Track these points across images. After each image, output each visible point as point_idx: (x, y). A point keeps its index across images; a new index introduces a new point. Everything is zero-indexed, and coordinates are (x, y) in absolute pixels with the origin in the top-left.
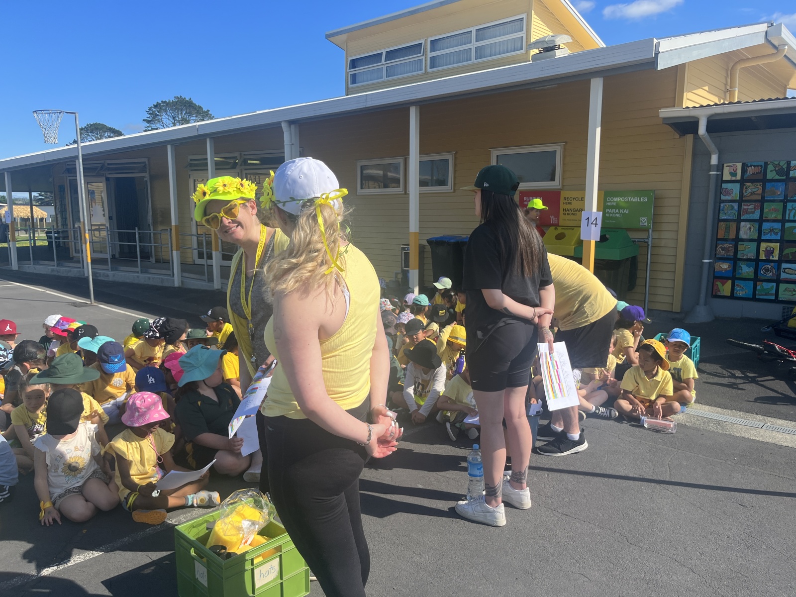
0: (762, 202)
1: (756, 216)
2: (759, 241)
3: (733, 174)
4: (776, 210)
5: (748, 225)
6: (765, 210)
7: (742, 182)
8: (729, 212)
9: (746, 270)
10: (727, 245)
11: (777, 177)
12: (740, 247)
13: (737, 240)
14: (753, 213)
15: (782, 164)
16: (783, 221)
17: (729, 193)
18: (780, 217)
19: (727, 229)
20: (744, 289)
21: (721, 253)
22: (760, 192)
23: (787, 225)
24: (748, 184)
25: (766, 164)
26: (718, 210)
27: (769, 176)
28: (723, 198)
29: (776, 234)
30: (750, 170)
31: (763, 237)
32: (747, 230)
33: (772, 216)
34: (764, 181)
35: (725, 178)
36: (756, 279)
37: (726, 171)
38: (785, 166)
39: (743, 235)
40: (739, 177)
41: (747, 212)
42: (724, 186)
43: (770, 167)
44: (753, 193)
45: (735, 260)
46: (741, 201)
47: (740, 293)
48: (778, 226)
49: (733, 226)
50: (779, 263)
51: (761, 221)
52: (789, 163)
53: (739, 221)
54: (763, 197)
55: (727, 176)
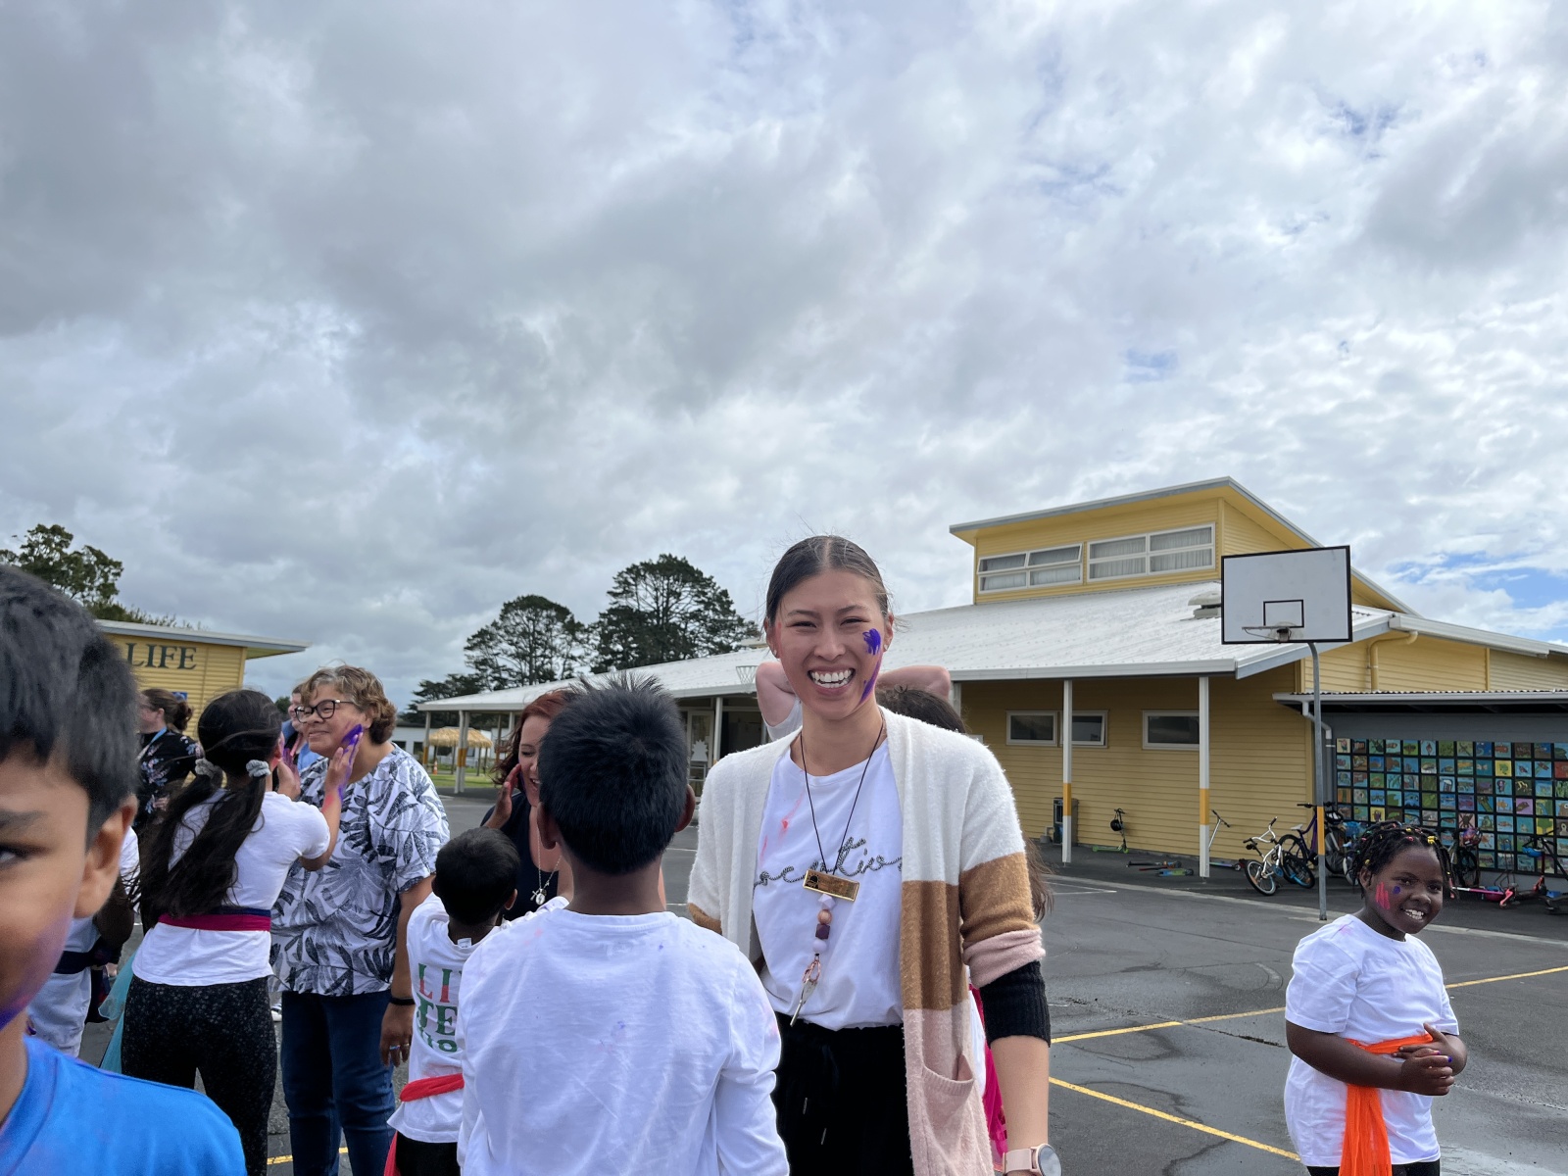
0: (1368, 772)
1: (1365, 784)
2: (1369, 806)
3: (1345, 748)
4: (1379, 780)
5: (1360, 791)
6: (1371, 780)
7: (1352, 754)
8: (1344, 780)
10: (1345, 808)
11: (1377, 753)
12: (1356, 811)
13: (1353, 804)
14: (1362, 781)
15: (1379, 741)
16: (1385, 789)
17: (1343, 763)
18: (1382, 786)
19: (1344, 795)
22: (1366, 764)
23: (1389, 793)
24: (1356, 757)
25: (1368, 741)
26: (1335, 779)
27: (1371, 752)
28: (1339, 767)
29: (1381, 800)
30: (1357, 746)
31: (1372, 803)
32: (1359, 796)
33: (1377, 785)
34: (1368, 755)
35: (1338, 751)
37: (1339, 745)
38: (1382, 744)
39: (1356, 800)
40: (1349, 751)
41: (1358, 781)
42: (1339, 757)
43: (1371, 744)
44: (1361, 765)
46: (1352, 771)
48: (1382, 793)
49: (1349, 792)
51: (1369, 788)
52: (1385, 742)
53: (1352, 788)
54: (1368, 769)
55: (1340, 750)
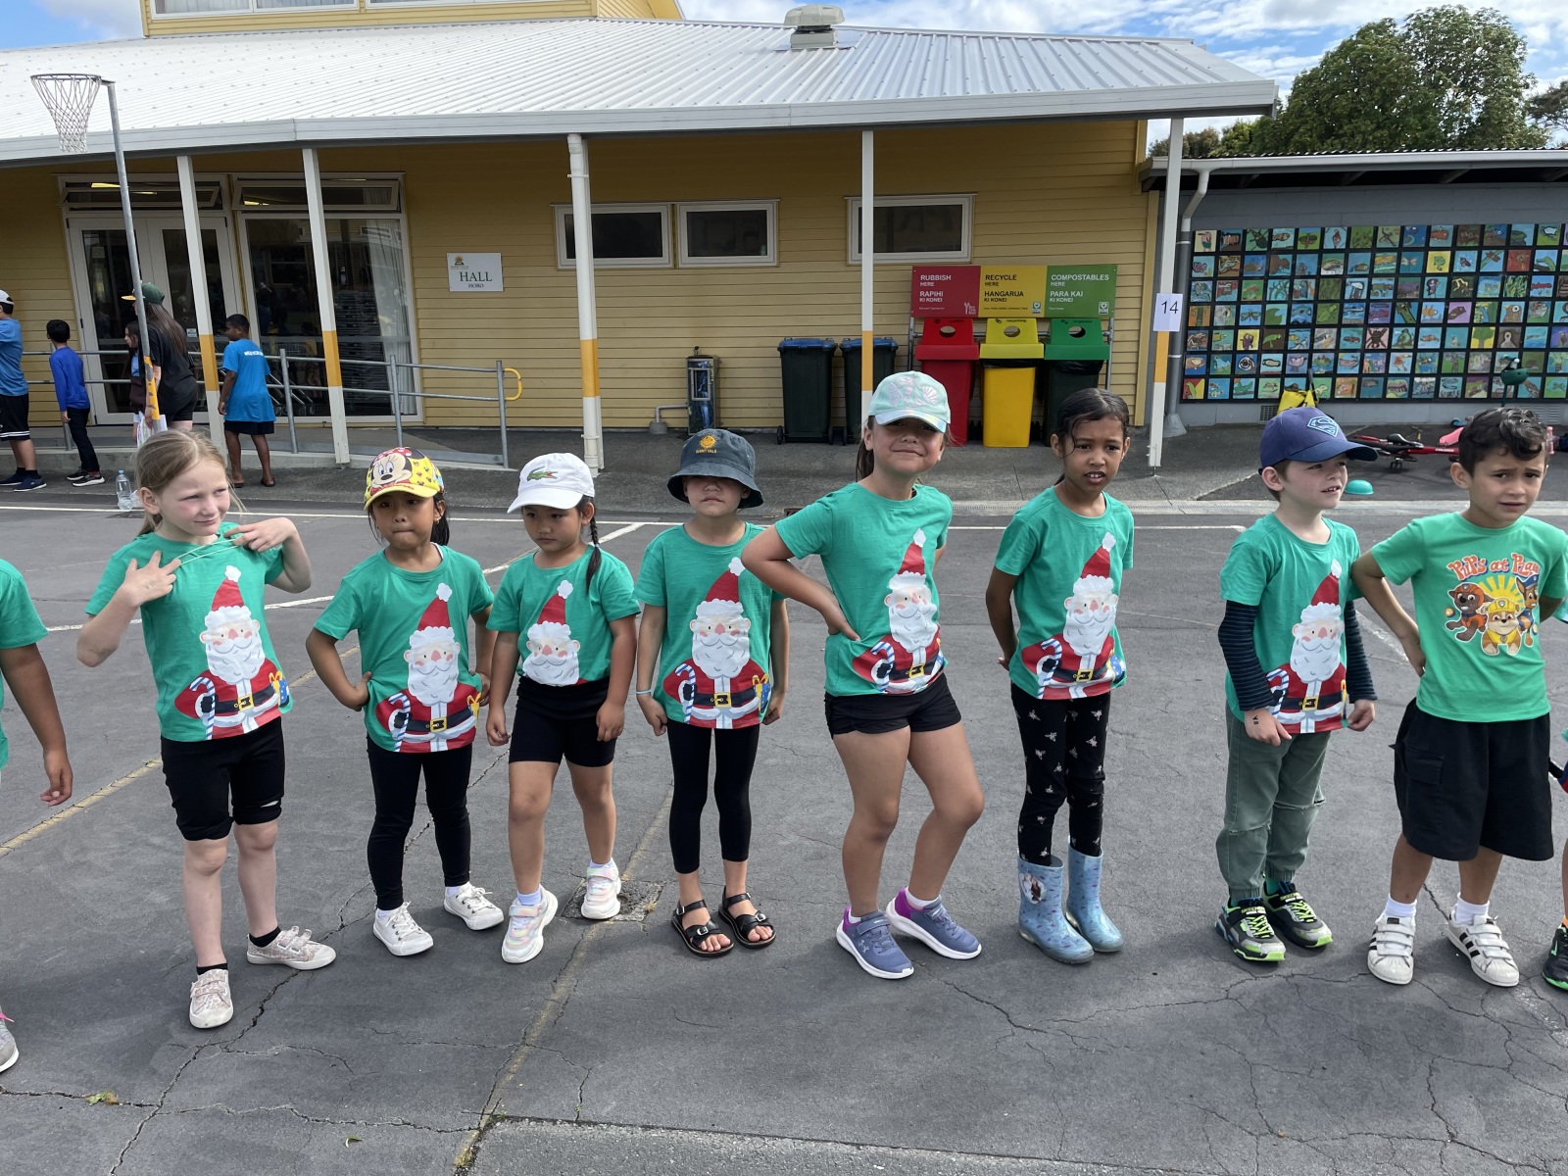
0: (1240, 279)
1: (1234, 297)
2: (1236, 328)
3: (1207, 245)
4: (1256, 290)
5: (1224, 308)
6: (1244, 290)
7: (1217, 254)
8: (1202, 293)
9: (1222, 365)
10: (1199, 335)
11: (1258, 249)
12: (1215, 337)
13: (1211, 328)
14: (1230, 293)
15: (1263, 232)
16: (1264, 302)
17: (1202, 268)
18: (1260, 298)
19: (1200, 316)
20: (1219, 390)
21: (1192, 345)
22: (1238, 267)
23: (1269, 307)
24: (1224, 257)
25: (1245, 233)
26: (1188, 293)
27: (1248, 248)
28: (1194, 275)
29: (1256, 318)
30: (1227, 240)
31: (1241, 323)
32: (1223, 316)
33: (1251, 298)
34: (1243, 253)
35: (1198, 250)
36: (1233, 376)
37: (1198, 240)
38: (1266, 235)
39: (1218, 322)
40: (1213, 249)
41: (1223, 292)
42: (1196, 259)
43: (1250, 236)
44: (1230, 269)
45: (1209, 354)
46: (1215, 279)
47: (1214, 394)
48: (1258, 308)
49: (1207, 309)
50: (1259, 353)
51: (1239, 303)
52: (1271, 232)
53: (1213, 304)
54: (1241, 274)
55: (1199, 248)
